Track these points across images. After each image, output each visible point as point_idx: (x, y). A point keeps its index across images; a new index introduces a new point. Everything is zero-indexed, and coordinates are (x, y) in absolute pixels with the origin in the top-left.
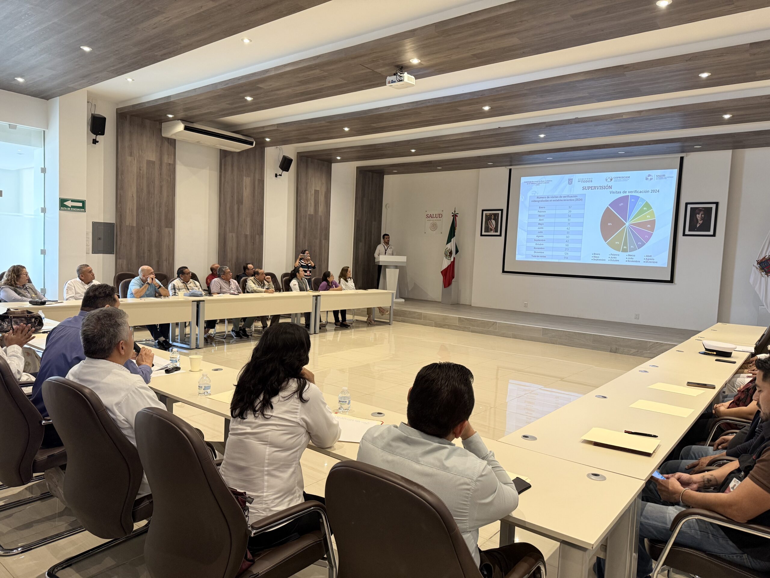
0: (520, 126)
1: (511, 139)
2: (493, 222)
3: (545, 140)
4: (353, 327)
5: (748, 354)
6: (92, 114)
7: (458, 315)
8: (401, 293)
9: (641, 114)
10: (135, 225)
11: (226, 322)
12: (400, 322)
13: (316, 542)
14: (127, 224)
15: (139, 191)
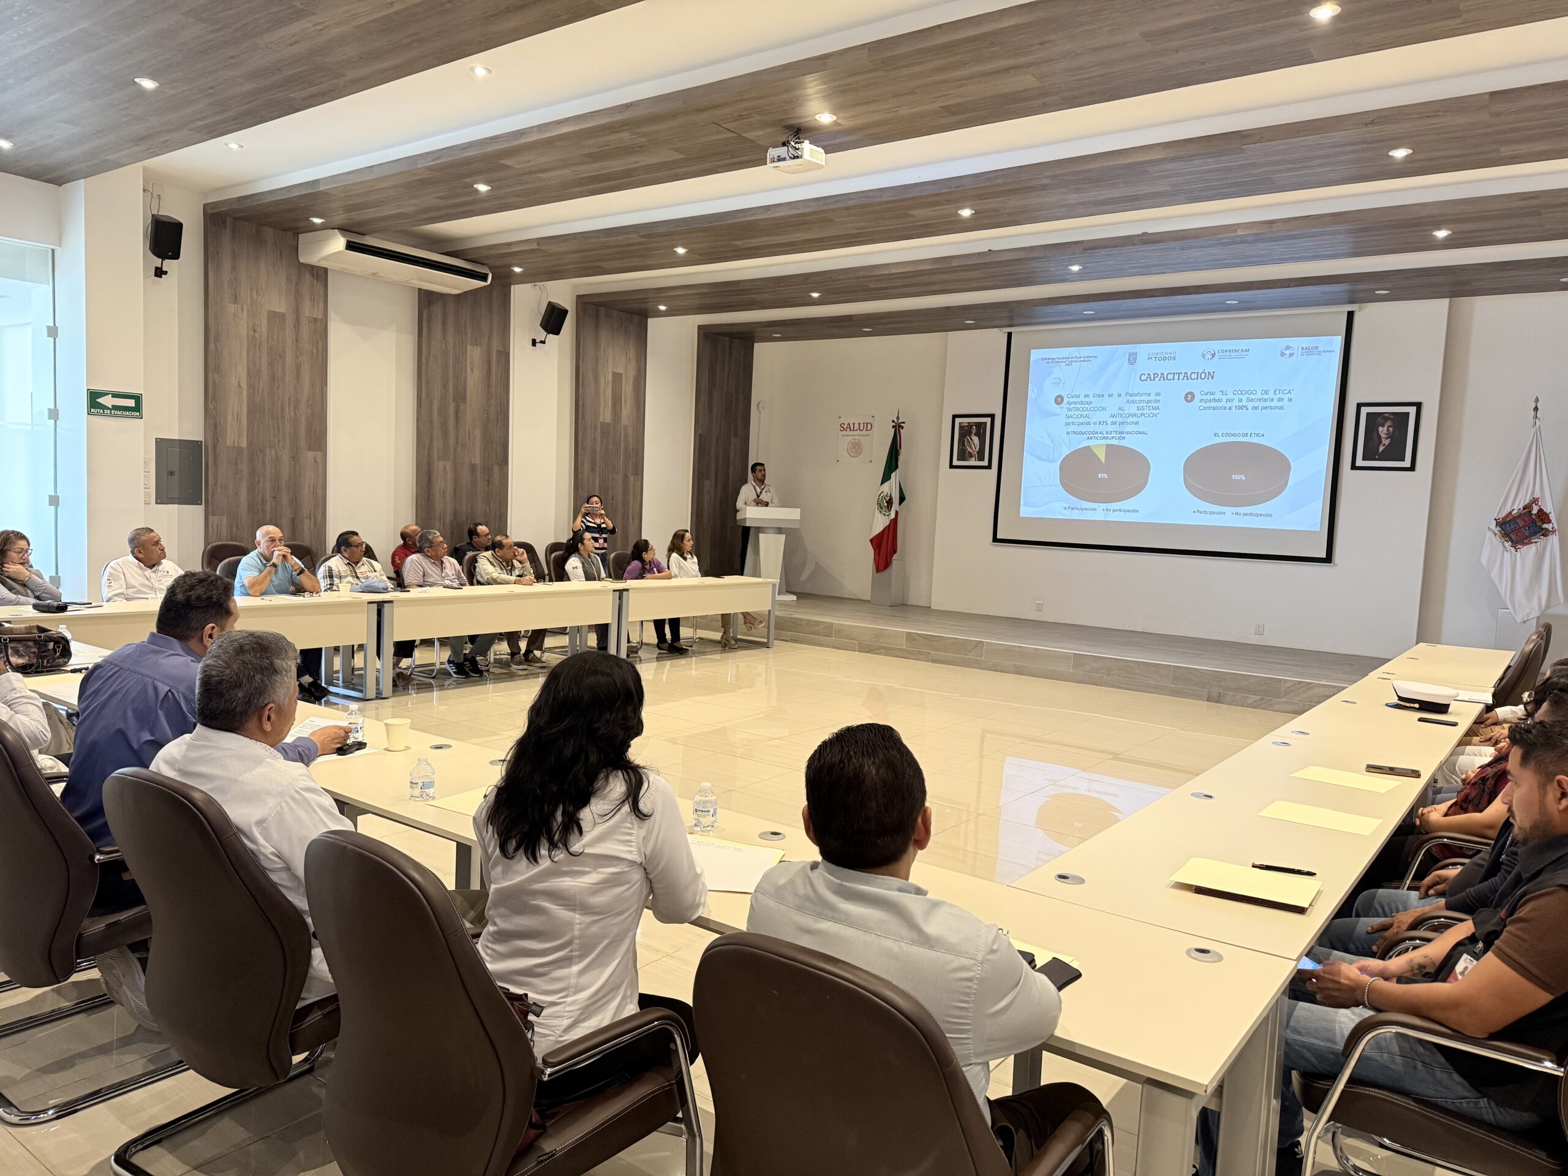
0: (1032, 248)
1: (1010, 275)
2: (976, 439)
3: (1081, 277)
4: (694, 653)
5: (1480, 707)
6: (153, 215)
7: (904, 627)
8: (790, 583)
9: (1272, 227)
10: (244, 445)
11: (437, 643)
12: (788, 641)
13: (663, 1088)
14: (229, 443)
15: (253, 374)
